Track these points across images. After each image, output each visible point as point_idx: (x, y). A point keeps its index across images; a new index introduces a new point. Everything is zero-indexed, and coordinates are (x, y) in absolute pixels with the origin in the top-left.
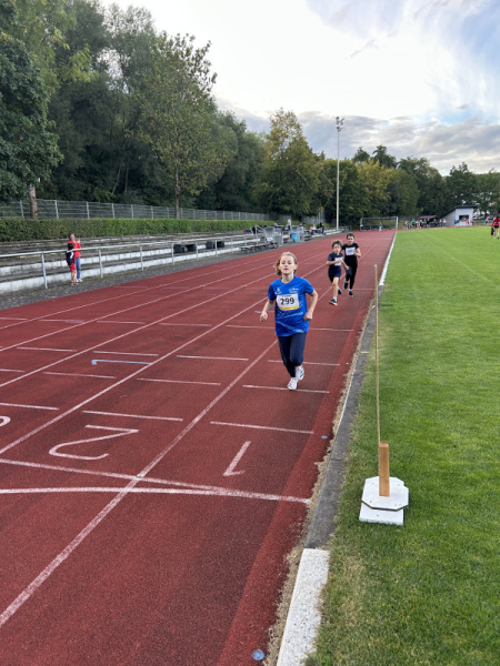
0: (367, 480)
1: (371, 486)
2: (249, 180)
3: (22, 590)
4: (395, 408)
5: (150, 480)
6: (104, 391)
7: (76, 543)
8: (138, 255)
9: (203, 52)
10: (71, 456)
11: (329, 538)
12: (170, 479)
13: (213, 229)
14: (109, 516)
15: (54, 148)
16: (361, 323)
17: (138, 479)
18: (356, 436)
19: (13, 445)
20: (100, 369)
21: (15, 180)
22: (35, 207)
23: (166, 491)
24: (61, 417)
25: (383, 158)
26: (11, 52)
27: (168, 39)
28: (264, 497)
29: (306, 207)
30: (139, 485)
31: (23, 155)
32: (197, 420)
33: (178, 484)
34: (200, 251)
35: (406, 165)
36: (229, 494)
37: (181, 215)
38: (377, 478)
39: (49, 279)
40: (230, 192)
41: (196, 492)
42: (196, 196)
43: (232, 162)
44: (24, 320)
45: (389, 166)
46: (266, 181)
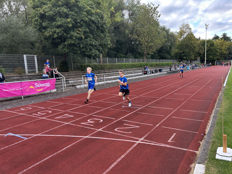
0: (218, 148)
5: (145, 140)
6: (127, 115)
10: (121, 132)
11: (205, 162)
12: (151, 141)
13: (157, 65)
14: (134, 148)
15: (109, 42)
16: (216, 99)
18: (214, 135)
19: (105, 127)
20: (126, 109)
23: (150, 144)
24: (116, 121)
25: (225, 38)
26: (99, 15)
27: (145, 5)
28: (181, 149)
30: (142, 141)
31: (100, 45)
32: (157, 125)
33: (153, 142)
36: (170, 147)
37: (146, 61)
38: (223, 147)
39: (106, 82)
40: (164, 53)
41: (159, 145)
42: (151, 55)
43: (165, 43)
44: (101, 94)
45: (228, 41)
46: (177, 49)
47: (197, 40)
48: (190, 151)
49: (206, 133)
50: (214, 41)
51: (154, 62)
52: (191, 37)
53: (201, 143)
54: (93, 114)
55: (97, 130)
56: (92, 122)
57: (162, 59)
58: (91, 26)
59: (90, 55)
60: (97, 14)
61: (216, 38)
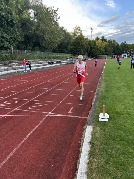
0: (100, 114)
2: (67, 45)
6: (38, 96)
8: (39, 64)
9: (57, 10)
10: (34, 109)
11: (93, 124)
12: (57, 113)
13: (58, 58)
14: (45, 120)
15: (19, 36)
16: (98, 82)
18: (97, 106)
19: (20, 107)
21: (9, 45)
22: (12, 51)
24: (29, 101)
25: (103, 39)
26: (9, 11)
27: (47, 7)
28: (78, 117)
29: (83, 53)
30: (50, 114)
32: (61, 102)
34: (55, 64)
35: (109, 41)
36: (70, 116)
37: (50, 54)
38: (103, 113)
39: (17, 70)
40: (62, 48)
41: (63, 116)
42: (54, 49)
43: (63, 40)
44: (14, 80)
45: (105, 42)
46: (72, 45)
47: (86, 40)
48: (83, 118)
49: (93, 105)
50: (96, 41)
51: (55, 55)
52: (81, 37)
53: (89, 111)
54: (9, 97)
55: (13, 110)
56: (8, 103)
57: (61, 53)
58: (1, 20)
59: (2, 46)
60: (6, 9)
61: (98, 39)
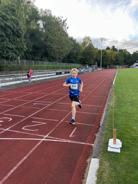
0: (110, 139)
1: (111, 141)
2: (77, 55)
3: (15, 166)
4: (118, 119)
5: (49, 137)
6: (37, 112)
7: (29, 154)
8: (46, 75)
9: (65, 21)
10: (28, 130)
11: (99, 156)
12: (55, 137)
13: (67, 68)
14: (38, 147)
15: (25, 46)
16: (108, 95)
17: (46, 137)
18: (107, 127)
19: (13, 126)
20: (36, 106)
21: (15, 55)
22: (19, 62)
23: (53, 140)
24: (25, 119)
25: (114, 49)
26: (15, 21)
27: (56, 18)
28: (80, 143)
29: (92, 62)
30: (46, 138)
31: (17, 48)
32: (62, 121)
33: (57, 138)
34: (63, 74)
35: (120, 51)
36: (71, 142)
37: (58, 64)
38: (113, 139)
39: (23, 81)
40: (72, 58)
41: (62, 141)
42: (62, 59)
43: (72, 50)
44: (16, 92)
45: (116, 51)
46: (81, 55)
47: (96, 49)
48: (87, 145)
49: (101, 125)
50: (106, 51)
51: (64, 65)
52: (91, 47)
53: (96, 135)
54: (4, 113)
55: (3, 130)
56: (1, 121)
57: (70, 63)
58: (7, 30)
59: (7, 57)
60: (12, 20)
61: (108, 48)
